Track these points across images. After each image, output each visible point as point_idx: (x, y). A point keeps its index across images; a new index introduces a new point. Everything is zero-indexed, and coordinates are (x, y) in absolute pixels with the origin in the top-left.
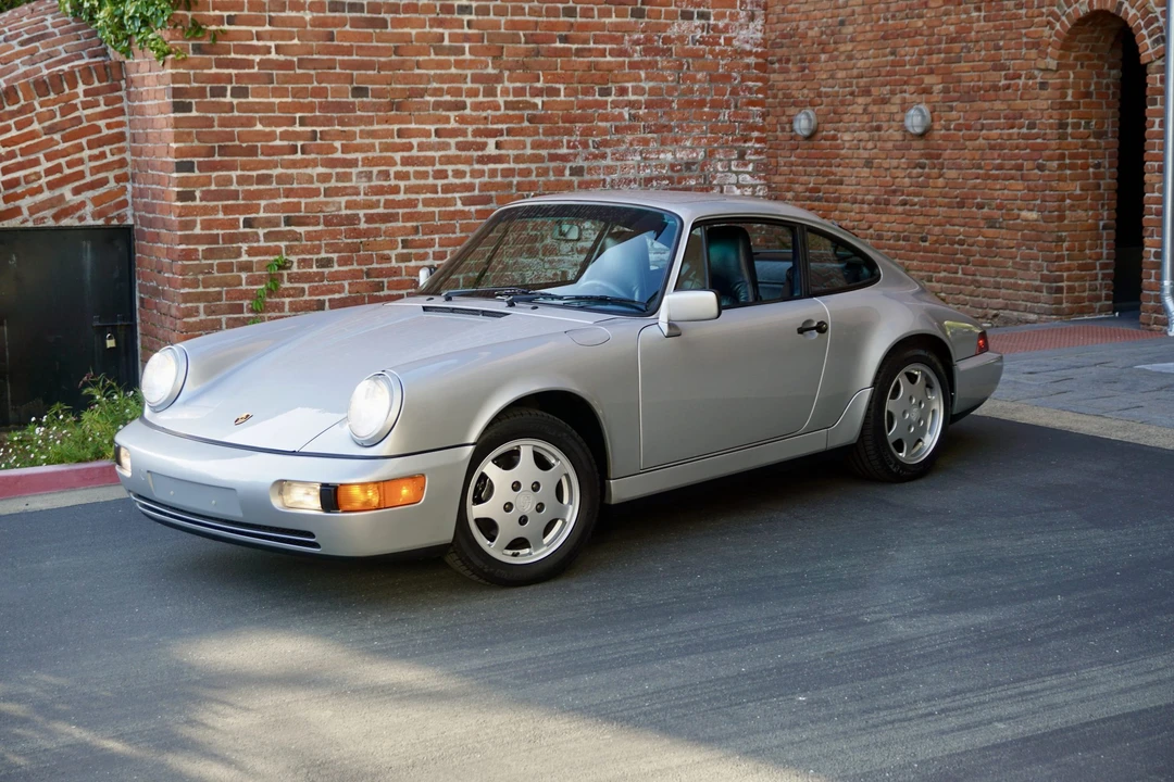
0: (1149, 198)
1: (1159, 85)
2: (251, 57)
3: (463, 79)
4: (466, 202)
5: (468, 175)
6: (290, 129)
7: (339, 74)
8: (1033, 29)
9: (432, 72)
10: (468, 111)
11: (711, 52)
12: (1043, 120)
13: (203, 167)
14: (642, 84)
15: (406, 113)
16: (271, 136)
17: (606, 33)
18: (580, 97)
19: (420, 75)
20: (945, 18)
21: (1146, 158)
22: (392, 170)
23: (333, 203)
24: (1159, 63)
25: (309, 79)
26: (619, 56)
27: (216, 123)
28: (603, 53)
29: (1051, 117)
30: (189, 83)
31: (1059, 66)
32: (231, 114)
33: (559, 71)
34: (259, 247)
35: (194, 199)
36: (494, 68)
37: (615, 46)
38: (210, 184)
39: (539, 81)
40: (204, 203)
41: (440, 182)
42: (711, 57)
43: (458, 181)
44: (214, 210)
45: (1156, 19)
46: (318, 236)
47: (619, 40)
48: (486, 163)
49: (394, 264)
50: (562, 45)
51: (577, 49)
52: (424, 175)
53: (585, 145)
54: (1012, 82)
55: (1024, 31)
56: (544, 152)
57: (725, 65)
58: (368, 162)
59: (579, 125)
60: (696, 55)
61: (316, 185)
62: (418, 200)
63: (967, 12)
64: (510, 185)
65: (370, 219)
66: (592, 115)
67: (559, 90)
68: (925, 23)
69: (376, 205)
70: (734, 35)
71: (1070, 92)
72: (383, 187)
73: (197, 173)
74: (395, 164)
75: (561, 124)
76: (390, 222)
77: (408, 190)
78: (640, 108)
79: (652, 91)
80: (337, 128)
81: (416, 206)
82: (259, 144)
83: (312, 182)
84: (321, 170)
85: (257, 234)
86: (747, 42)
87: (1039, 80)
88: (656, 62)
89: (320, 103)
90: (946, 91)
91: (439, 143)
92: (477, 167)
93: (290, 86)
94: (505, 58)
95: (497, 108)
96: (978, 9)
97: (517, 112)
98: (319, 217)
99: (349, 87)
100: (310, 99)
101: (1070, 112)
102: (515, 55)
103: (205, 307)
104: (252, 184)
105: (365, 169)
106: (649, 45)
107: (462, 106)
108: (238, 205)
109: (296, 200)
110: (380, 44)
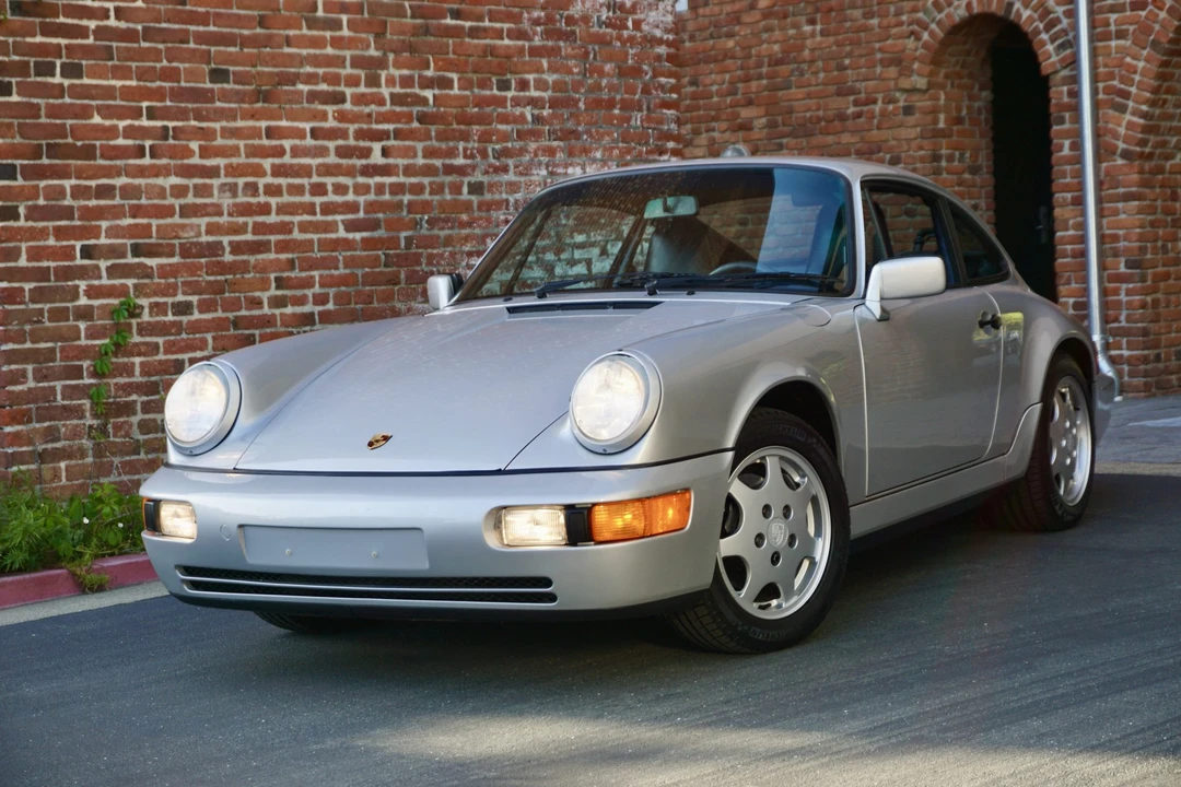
0: (1063, 237)
1: (1066, 99)
2: (85, 22)
3: (340, 62)
4: (351, 226)
5: (351, 190)
6: (136, 123)
7: (194, 50)
8: (889, 42)
9: (304, 52)
10: (348, 106)
11: (619, 38)
12: (911, 152)
13: (30, 173)
14: (545, 76)
15: (276, 106)
16: (112, 132)
17: (502, 8)
18: (476, 90)
19: (290, 56)
20: (765, 36)
21: (1054, 188)
22: (262, 182)
23: (192, 226)
24: (1065, 73)
25: (155, 55)
26: (518, 39)
27: (43, 112)
28: (499, 34)
29: (921, 148)
30: (7, 55)
31: (930, 86)
32: (60, 101)
33: (451, 56)
34: (101, 286)
35: (16, 217)
36: (377, 49)
37: (512, 26)
38: (37, 198)
39: (428, 68)
40: (30, 224)
41: (318, 200)
42: (619, 44)
43: (339, 199)
44: (43, 233)
45: (1057, 21)
46: (172, 271)
47: (516, 19)
48: (371, 176)
49: (266, 310)
50: (454, 22)
51: (471, 28)
52: (299, 190)
53: (484, 154)
54: (865, 108)
55: (877, 45)
56: (438, 163)
57: (635, 55)
58: (233, 171)
59: (475, 127)
60: (603, 41)
61: (170, 201)
62: (293, 223)
63: (796, 26)
64: (399, 205)
65: (237, 248)
66: (490, 115)
67: (451, 81)
68: (737, 43)
69: (241, 229)
70: (642, 16)
71: (942, 117)
72: (250, 204)
73: (20, 182)
74: (264, 174)
75: (455, 126)
76: (260, 252)
77: (281, 209)
78: (544, 108)
79: (558, 86)
80: (193, 123)
81: (290, 232)
82: (98, 143)
83: (164, 198)
84: (174, 180)
85: (97, 267)
86: (657, 27)
87: (901, 104)
88: (560, 48)
89: (172, 89)
90: (772, 125)
91: (316, 147)
92: (361, 180)
93: (134, 65)
94: (389, 36)
95: (381, 102)
96: (812, 22)
97: (405, 109)
98: (174, 245)
99: (206, 68)
100: (158, 83)
101: (944, 141)
102: (403, 33)
103: (34, 369)
104: (89, 199)
105: (230, 180)
106: (551, 26)
107: (339, 99)
108: (74, 227)
109: (144, 221)
110: (242, 12)
